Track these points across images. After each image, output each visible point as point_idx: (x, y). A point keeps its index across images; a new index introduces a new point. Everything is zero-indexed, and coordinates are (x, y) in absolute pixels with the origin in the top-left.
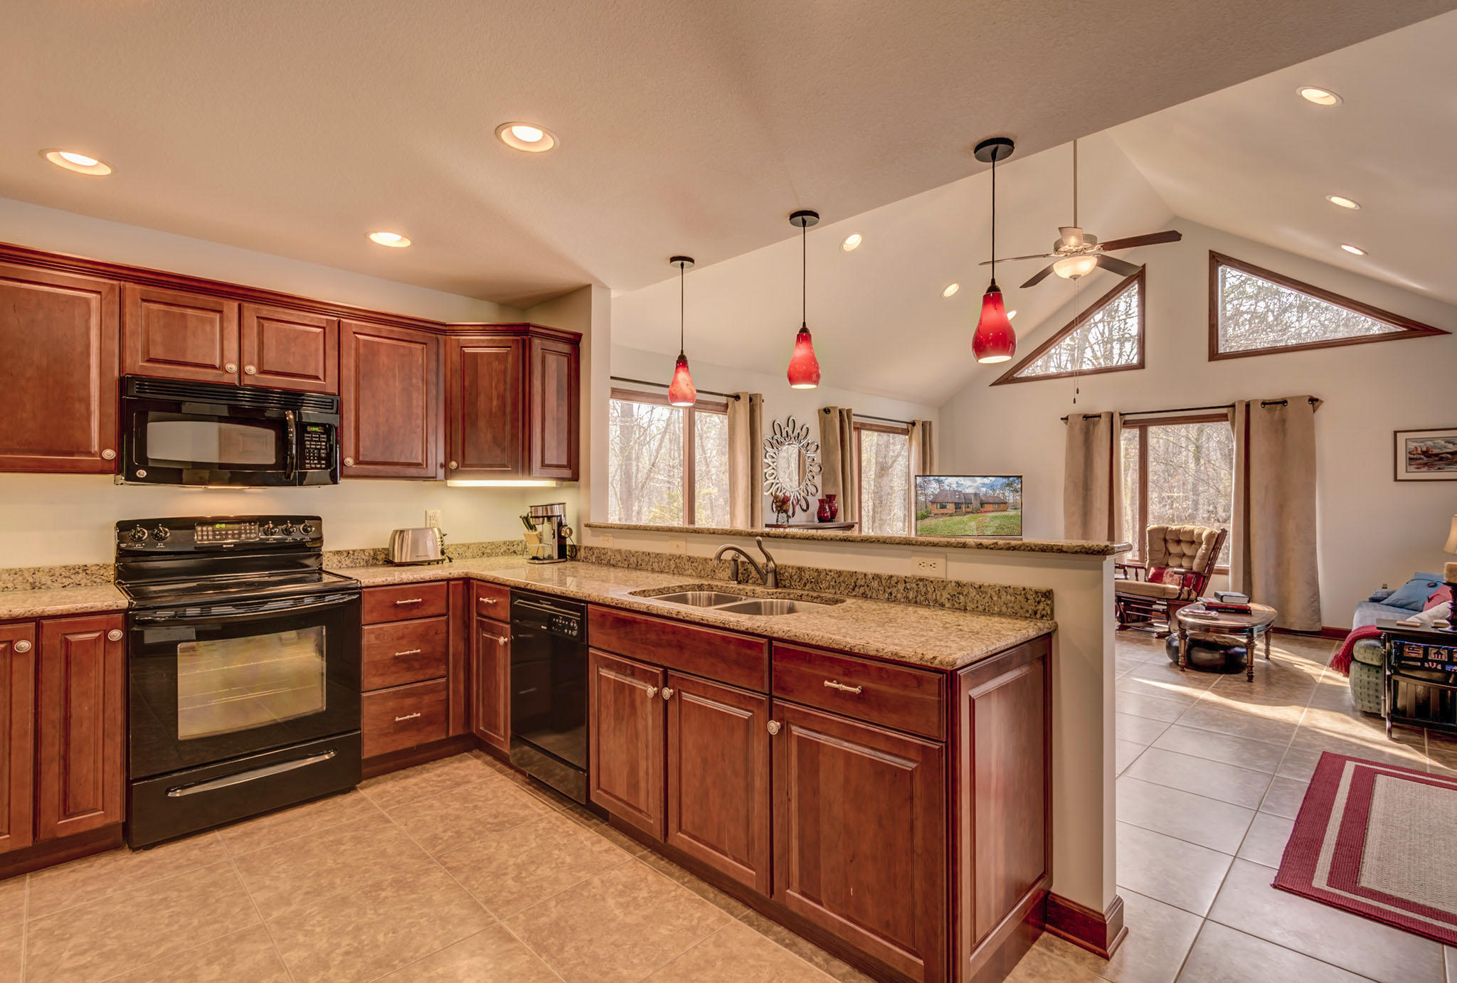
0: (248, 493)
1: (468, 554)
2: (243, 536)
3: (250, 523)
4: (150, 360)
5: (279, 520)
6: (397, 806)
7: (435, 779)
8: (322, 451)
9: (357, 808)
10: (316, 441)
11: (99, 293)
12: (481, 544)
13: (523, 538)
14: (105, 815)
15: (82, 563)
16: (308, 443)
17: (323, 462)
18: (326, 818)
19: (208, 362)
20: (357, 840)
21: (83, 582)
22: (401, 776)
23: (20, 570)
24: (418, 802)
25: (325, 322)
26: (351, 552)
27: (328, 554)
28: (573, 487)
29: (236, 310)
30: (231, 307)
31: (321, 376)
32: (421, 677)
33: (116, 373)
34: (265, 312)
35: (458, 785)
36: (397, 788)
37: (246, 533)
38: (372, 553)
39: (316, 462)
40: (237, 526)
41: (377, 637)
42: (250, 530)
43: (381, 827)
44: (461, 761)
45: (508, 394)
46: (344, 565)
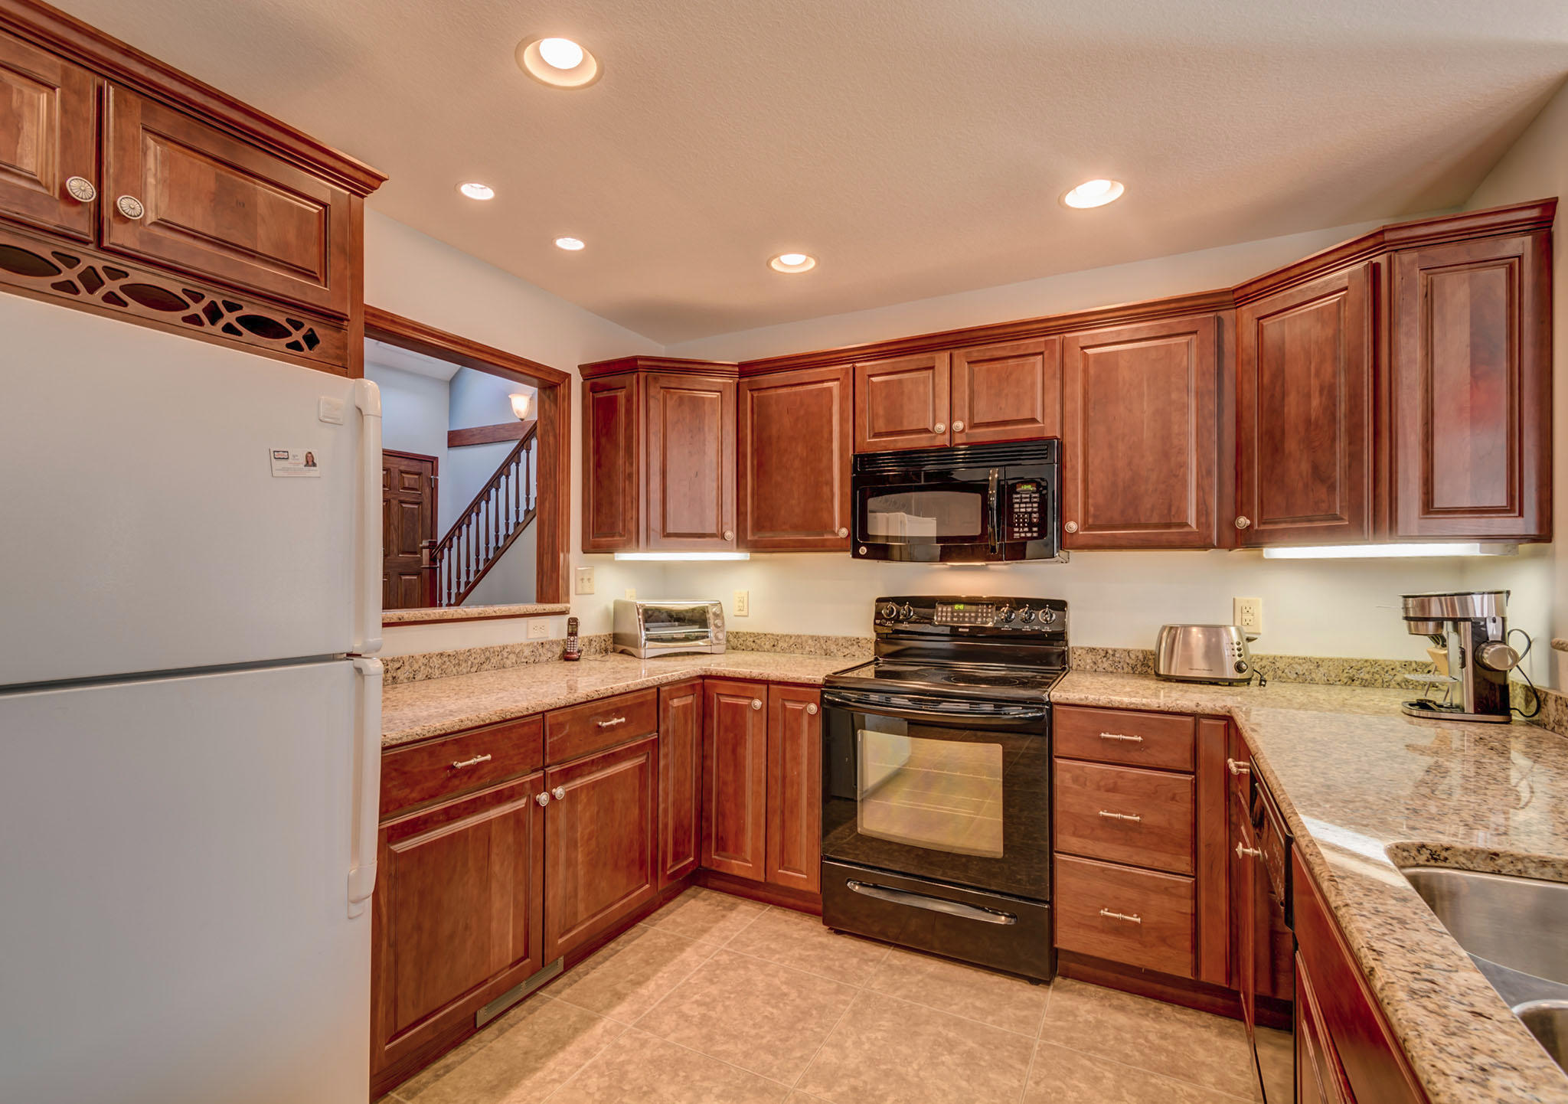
0: (994, 571)
1: (1318, 675)
2: (979, 620)
3: (987, 605)
4: (876, 435)
5: (1018, 603)
6: (1061, 1044)
7: (1152, 1037)
8: (1034, 515)
9: (1018, 1012)
10: (1026, 503)
11: (838, 379)
12: (1346, 660)
13: (1428, 659)
14: (807, 880)
15: (856, 635)
16: (1017, 506)
17: (1035, 529)
18: (978, 1004)
19: (921, 426)
20: (970, 1057)
21: (857, 653)
22: (1115, 1002)
23: (818, 637)
24: (1090, 1059)
25: (1043, 345)
26: (1110, 652)
27: (1080, 651)
28: (1535, 555)
29: (947, 360)
30: (942, 359)
31: (1039, 418)
32: (1146, 862)
33: (851, 452)
34: (975, 354)
35: (1173, 1071)
36: (1090, 1018)
37: (982, 617)
38: (1141, 657)
39: (1026, 529)
40: (974, 608)
41: (1076, 779)
42: (987, 613)
43: (1010, 1061)
44: (1222, 1033)
45: (1342, 379)
46: (1101, 669)
